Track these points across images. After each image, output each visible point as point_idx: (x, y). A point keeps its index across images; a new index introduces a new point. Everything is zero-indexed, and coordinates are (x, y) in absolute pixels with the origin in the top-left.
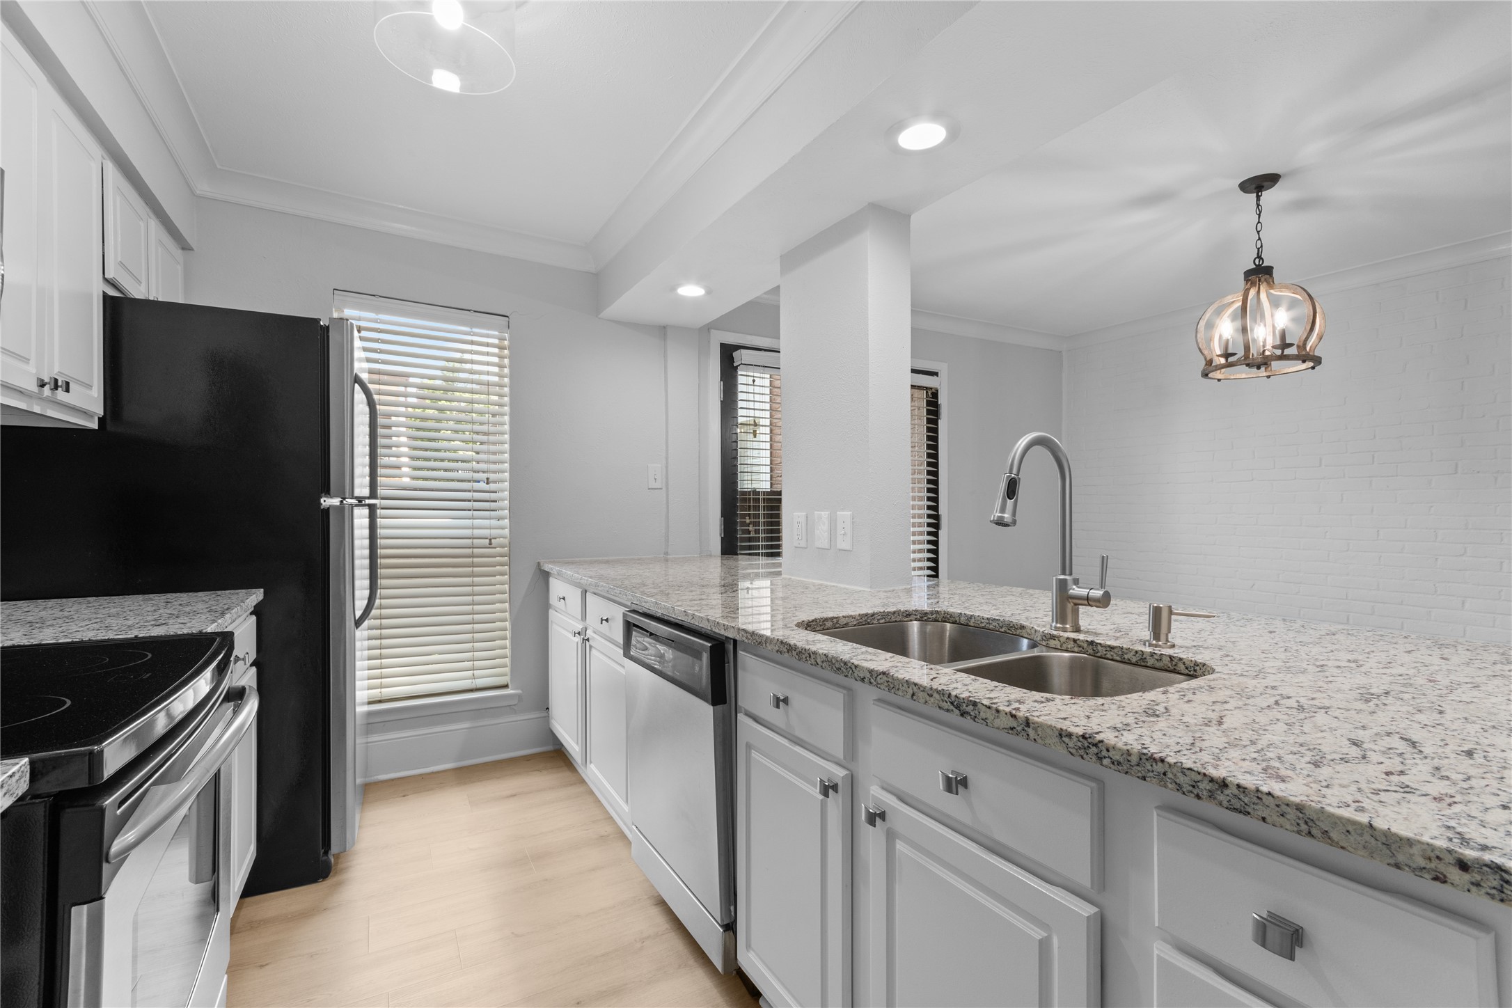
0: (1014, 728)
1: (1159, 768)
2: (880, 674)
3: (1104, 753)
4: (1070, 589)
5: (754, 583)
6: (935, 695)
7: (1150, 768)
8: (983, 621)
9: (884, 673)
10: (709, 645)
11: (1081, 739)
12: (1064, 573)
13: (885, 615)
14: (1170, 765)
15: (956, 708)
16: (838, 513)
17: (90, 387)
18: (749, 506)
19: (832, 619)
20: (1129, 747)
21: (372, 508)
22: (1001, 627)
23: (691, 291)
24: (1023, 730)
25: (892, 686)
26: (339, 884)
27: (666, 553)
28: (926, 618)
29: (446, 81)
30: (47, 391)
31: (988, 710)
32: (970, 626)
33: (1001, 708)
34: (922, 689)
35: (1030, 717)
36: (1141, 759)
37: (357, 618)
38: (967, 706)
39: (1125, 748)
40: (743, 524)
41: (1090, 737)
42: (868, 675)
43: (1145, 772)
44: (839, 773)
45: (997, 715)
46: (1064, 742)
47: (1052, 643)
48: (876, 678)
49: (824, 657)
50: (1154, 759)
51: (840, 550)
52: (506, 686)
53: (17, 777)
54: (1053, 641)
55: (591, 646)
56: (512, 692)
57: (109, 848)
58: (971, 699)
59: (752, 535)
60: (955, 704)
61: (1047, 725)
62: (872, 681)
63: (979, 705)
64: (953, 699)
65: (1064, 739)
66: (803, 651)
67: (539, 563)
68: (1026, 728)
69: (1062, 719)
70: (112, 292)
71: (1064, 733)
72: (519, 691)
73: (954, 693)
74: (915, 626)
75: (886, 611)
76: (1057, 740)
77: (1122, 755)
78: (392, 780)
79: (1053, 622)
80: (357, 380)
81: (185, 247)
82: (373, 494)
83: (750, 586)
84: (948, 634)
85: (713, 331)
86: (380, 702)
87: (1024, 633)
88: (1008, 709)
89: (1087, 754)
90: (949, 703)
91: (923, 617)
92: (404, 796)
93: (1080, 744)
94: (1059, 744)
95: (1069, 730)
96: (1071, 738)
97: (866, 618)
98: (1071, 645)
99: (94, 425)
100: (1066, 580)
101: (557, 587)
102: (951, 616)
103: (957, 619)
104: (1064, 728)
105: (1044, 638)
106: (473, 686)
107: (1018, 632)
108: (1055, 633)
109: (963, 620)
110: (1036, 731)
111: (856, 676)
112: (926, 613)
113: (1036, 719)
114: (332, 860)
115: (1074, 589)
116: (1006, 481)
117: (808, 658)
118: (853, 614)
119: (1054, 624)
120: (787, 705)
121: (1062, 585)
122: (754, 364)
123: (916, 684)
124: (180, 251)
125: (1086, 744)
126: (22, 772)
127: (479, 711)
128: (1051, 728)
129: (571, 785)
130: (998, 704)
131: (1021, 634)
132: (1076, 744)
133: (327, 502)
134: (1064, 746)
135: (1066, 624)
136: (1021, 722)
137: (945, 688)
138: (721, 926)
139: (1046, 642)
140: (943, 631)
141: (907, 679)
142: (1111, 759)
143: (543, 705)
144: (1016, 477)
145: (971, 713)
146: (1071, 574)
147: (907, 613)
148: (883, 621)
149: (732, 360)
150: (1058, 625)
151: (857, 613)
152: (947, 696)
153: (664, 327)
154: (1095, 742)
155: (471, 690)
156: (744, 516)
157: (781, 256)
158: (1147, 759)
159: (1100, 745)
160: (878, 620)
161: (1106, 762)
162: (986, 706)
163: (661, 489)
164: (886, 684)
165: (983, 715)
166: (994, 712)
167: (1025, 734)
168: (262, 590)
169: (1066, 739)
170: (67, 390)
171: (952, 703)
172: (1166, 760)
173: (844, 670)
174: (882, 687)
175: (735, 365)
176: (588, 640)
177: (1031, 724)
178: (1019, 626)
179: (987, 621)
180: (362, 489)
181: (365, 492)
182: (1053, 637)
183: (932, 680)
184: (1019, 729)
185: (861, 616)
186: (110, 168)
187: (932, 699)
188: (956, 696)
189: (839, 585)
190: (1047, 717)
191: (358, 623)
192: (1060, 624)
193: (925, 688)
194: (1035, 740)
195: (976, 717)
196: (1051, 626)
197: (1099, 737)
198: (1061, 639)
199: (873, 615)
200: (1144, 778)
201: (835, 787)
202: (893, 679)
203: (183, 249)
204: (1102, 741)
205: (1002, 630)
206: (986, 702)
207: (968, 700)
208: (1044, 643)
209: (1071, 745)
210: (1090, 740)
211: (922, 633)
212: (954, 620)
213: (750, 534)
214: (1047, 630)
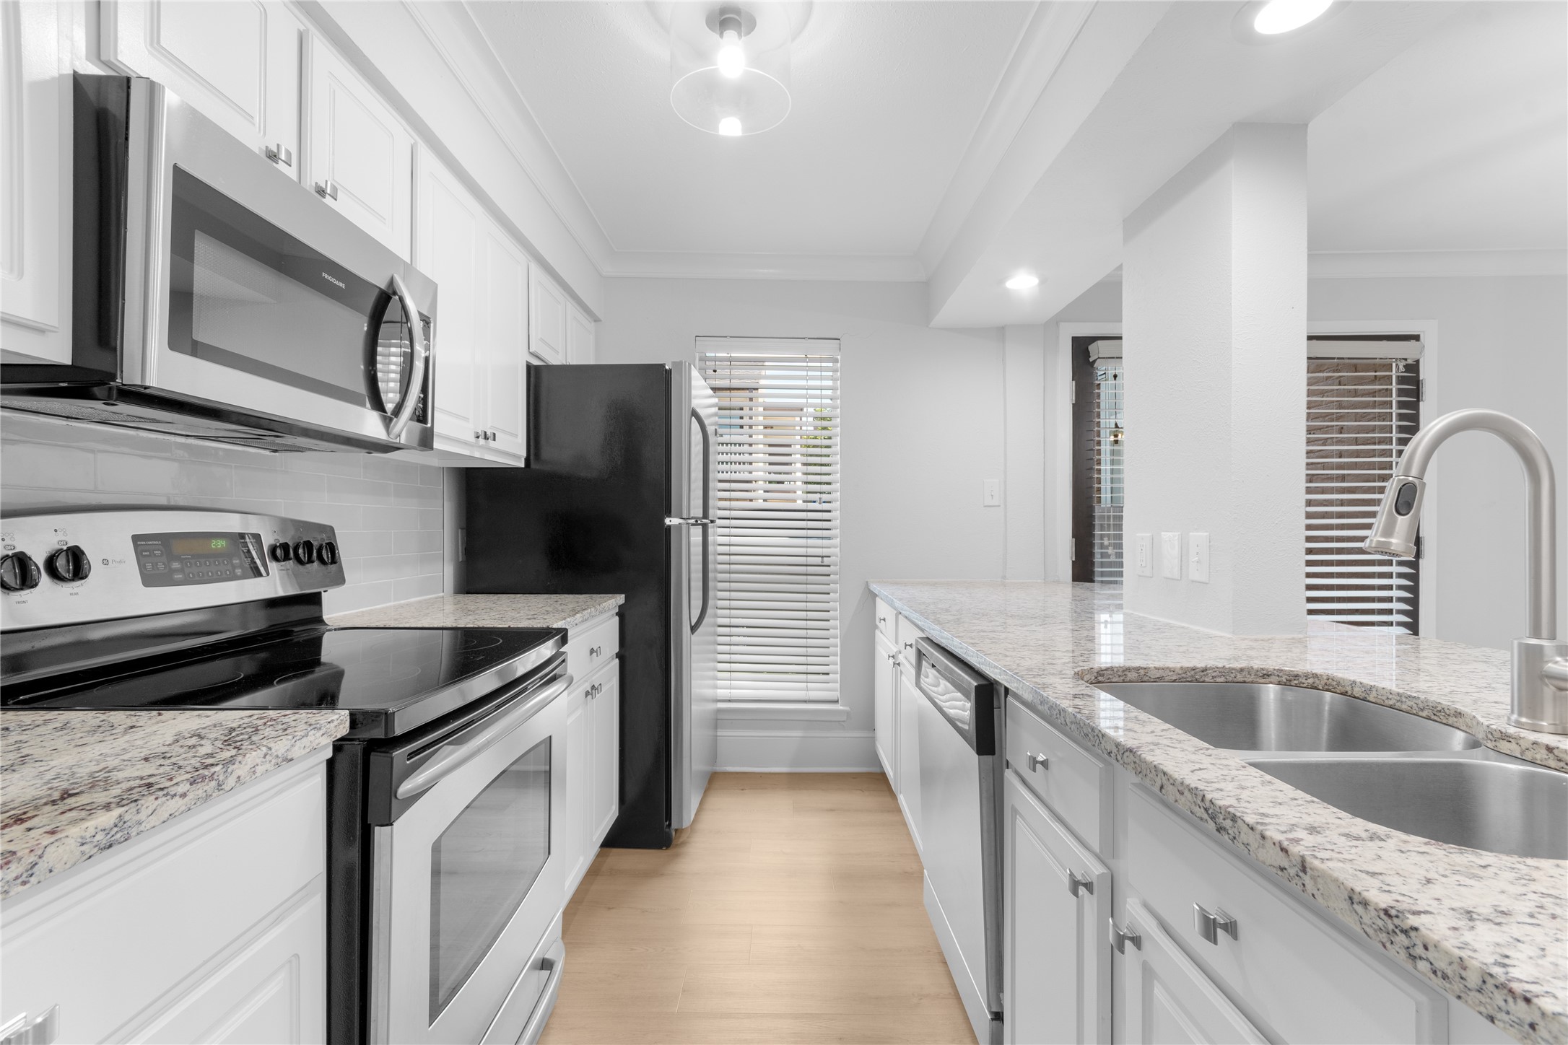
0: (1285, 869)
1: (1520, 1009)
2: (1127, 751)
3: (1419, 950)
4: (1548, 662)
5: (1114, 616)
6: (1186, 793)
7: (1502, 1004)
8: (1390, 696)
9: (1130, 750)
10: (976, 684)
11: (1382, 915)
12: (1536, 633)
13: (1223, 671)
14: (1543, 1014)
15: (1211, 818)
16: (1191, 533)
17: (516, 436)
18: (1109, 525)
19: (1137, 669)
20: (1463, 954)
21: (705, 527)
22: (1422, 710)
23: (1023, 283)
24: (1297, 876)
25: (1139, 770)
26: (677, 856)
27: (1004, 577)
28: (1296, 682)
29: (730, 127)
30: (482, 441)
31: (1251, 831)
32: (1368, 701)
33: (1268, 834)
34: (1171, 781)
35: (1309, 859)
36: (1484, 982)
37: (693, 624)
38: (1224, 819)
39: (1457, 952)
40: (1102, 546)
41: (1397, 917)
42: (1115, 750)
43: (1494, 1009)
44: (1095, 870)
45: (1262, 842)
46: (1356, 912)
47: (1504, 746)
48: (1123, 754)
49: (1073, 717)
50: (1511, 991)
51: (1193, 581)
52: (837, 702)
53: (336, 723)
54: (1505, 742)
55: (901, 672)
56: (841, 708)
57: (398, 787)
58: (1230, 810)
59: (1113, 559)
60: (1210, 812)
61: (1331, 876)
62: (1119, 758)
63: (1239, 821)
64: (1208, 804)
65: (1355, 906)
66: (1054, 706)
67: (867, 582)
68: (1301, 874)
69: (1368, 873)
70: (536, 362)
71: (1356, 898)
72: (847, 708)
73: (1208, 797)
74: (1270, 693)
75: (1227, 666)
76: (1346, 905)
77: (1451, 963)
78: (737, 773)
79: (1512, 712)
80: (694, 414)
81: (596, 320)
82: (705, 515)
83: (1109, 620)
84: (1327, 708)
85: (1062, 325)
86: (730, 701)
87: (1460, 722)
88: (1278, 837)
89: (1392, 943)
90: (1202, 808)
91: (1290, 681)
92: (742, 790)
93: (1380, 923)
94: (1349, 913)
95: (1365, 894)
96: (1366, 908)
97: (1193, 672)
98: (1541, 755)
99: (522, 464)
100: (1541, 647)
101: (883, 609)
102: (1338, 684)
103: (1349, 689)
104: (1358, 889)
105: (1490, 736)
106: (807, 698)
107: (1451, 720)
108: (1512, 730)
109: (1357, 691)
110: (1316, 882)
111: (1103, 748)
112: (1297, 676)
113: (1317, 863)
114: (674, 833)
115: (1556, 663)
116: (1397, 487)
117: (1058, 715)
118: (1171, 665)
119: (1515, 717)
120: (1047, 769)
121: (1532, 657)
122: (1115, 356)
123: (1165, 774)
124: (593, 323)
125: (1391, 927)
126: (342, 720)
127: (812, 722)
128: (1338, 884)
129: (889, 811)
130: (1268, 827)
131: (1455, 725)
132: (1374, 920)
133: (668, 521)
134: (1357, 918)
135: (1542, 720)
136: (1295, 863)
137: (1201, 786)
138: (991, 1013)
139: (1494, 743)
140: (1319, 704)
141: (1155, 763)
142: (1431, 964)
143: (869, 724)
144: (1416, 481)
145: (1230, 832)
146: (1553, 637)
147: (1265, 672)
148: (1222, 679)
149: (1087, 354)
150: (1524, 720)
151: (1179, 665)
152: (1200, 798)
153: (1003, 328)
154: (1406, 926)
155: (805, 702)
156: (1102, 537)
157: (1123, 221)
158: (1497, 987)
159: (1413, 934)
160: (1213, 677)
161: (1422, 965)
162: (1248, 825)
163: (999, 506)
164: (1133, 765)
165: (1243, 838)
166: (1258, 837)
167: (1300, 883)
168: (624, 595)
169: (1359, 909)
170: (494, 440)
171: (1206, 810)
172: (1535, 1000)
173: (1092, 738)
174: (1129, 768)
175: (1091, 360)
176: (899, 664)
177: (1308, 870)
178: (1452, 712)
179: (1398, 698)
180: (697, 511)
181: (700, 513)
182: (1506, 737)
183: (1192, 772)
184: (1292, 872)
185: (1185, 670)
186: (535, 269)
187: (1183, 799)
188: (1211, 801)
189: (1191, 626)
190: (1341, 865)
191: (694, 629)
192: (1527, 717)
193: (1175, 780)
194: (1313, 895)
195: (1235, 838)
196: (1509, 719)
197: (1413, 921)
198: (1521, 742)
199: (1204, 670)
200: (1492, 1019)
201: (1089, 886)
202: (1140, 760)
203: (595, 321)
204: (1416, 929)
205: (1424, 714)
206: (1250, 819)
207: (1226, 811)
208: (1490, 744)
209: (1366, 919)
210: (1396, 921)
211: (1282, 701)
212: (1343, 690)
213: (1110, 558)
214: (1499, 725)
